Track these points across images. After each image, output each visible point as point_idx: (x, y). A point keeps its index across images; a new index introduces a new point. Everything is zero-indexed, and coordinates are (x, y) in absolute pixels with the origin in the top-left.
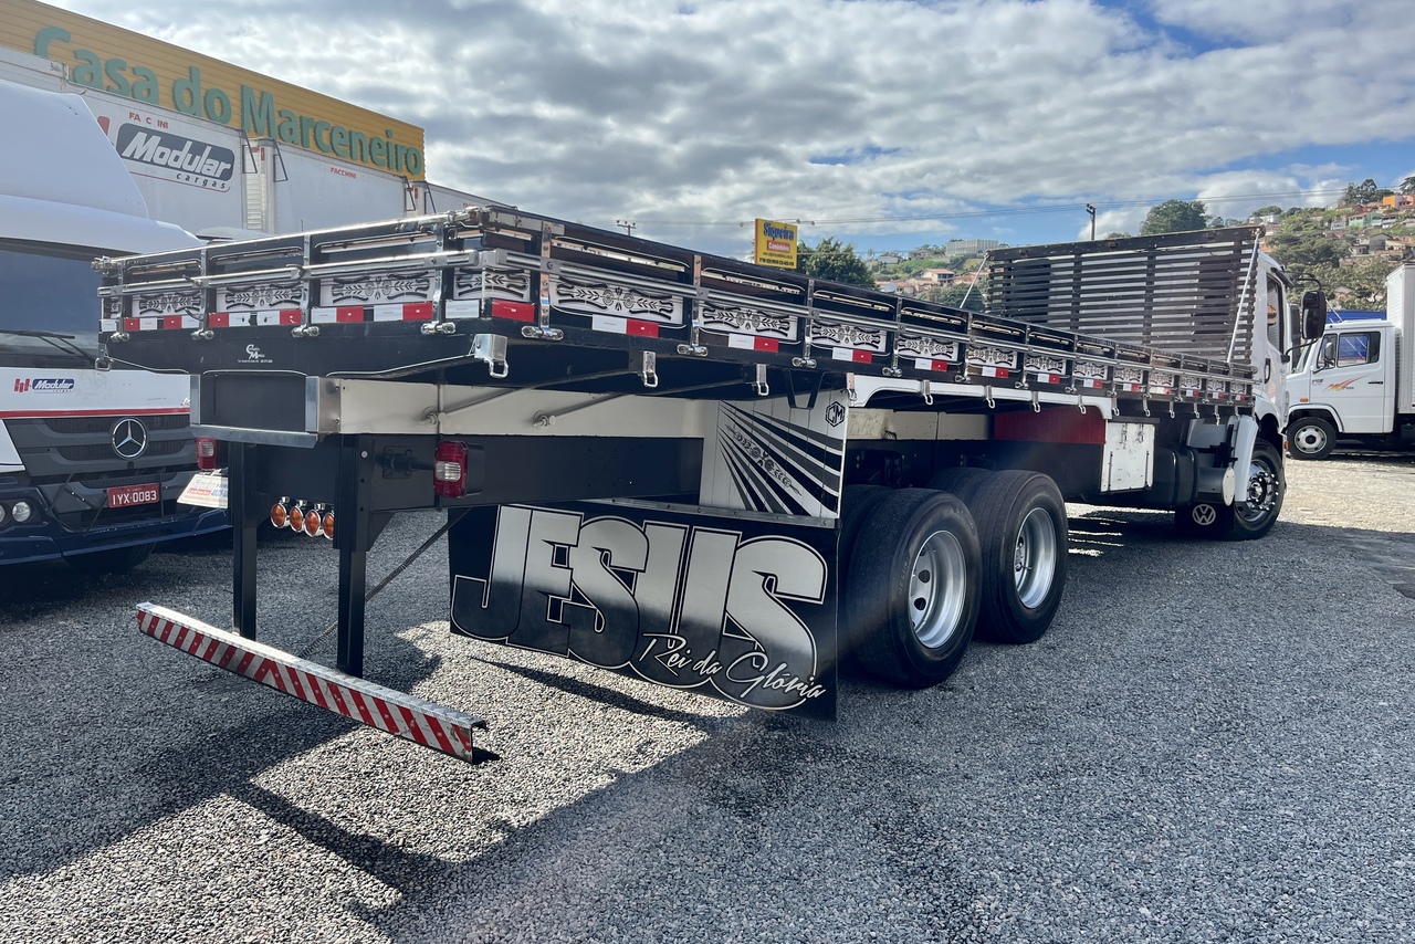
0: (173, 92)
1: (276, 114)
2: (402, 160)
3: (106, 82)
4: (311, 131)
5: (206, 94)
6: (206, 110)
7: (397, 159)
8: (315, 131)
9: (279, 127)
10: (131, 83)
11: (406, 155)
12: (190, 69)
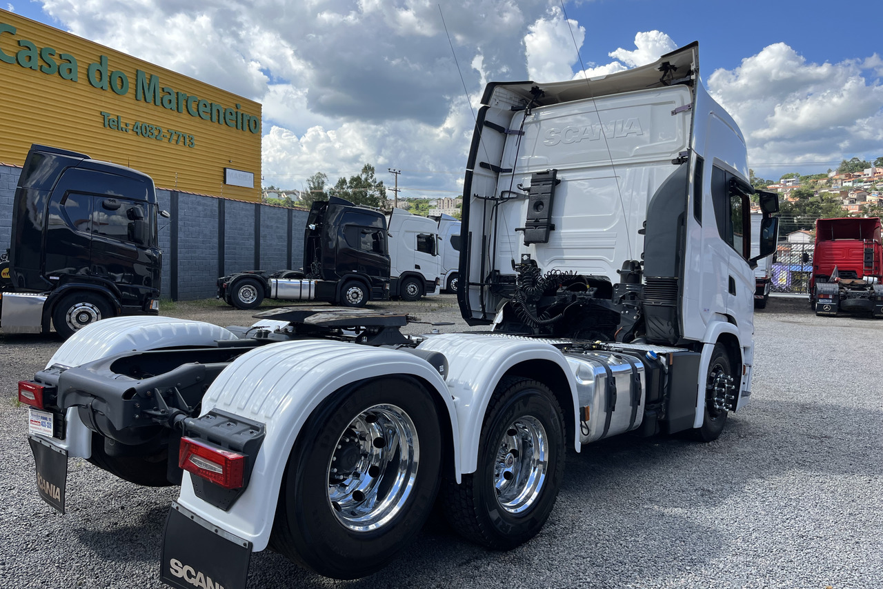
0: (88, 70)
1: (161, 91)
2: (246, 123)
3: (40, 63)
4: (184, 103)
5: (111, 74)
6: (110, 84)
7: (242, 124)
8: (187, 102)
9: (162, 99)
10: (58, 64)
11: (249, 121)
12: (101, 57)
